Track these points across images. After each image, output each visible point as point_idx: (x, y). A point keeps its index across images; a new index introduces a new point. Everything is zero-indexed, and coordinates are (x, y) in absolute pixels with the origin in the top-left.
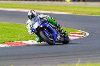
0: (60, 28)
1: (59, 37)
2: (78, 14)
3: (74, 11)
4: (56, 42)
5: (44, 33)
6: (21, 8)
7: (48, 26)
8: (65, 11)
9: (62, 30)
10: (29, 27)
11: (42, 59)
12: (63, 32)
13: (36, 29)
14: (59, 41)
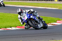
3: (60, 7)
6: (27, 5)
8: (54, 7)
11: (40, 37)
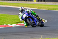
0: (38, 17)
1: (38, 23)
2: (41, 9)
3: (39, 7)
4: (36, 25)
5: (29, 20)
7: (31, 16)
9: (40, 18)
10: (20, 17)
12: (40, 19)
13: (25, 18)
14: (38, 25)
